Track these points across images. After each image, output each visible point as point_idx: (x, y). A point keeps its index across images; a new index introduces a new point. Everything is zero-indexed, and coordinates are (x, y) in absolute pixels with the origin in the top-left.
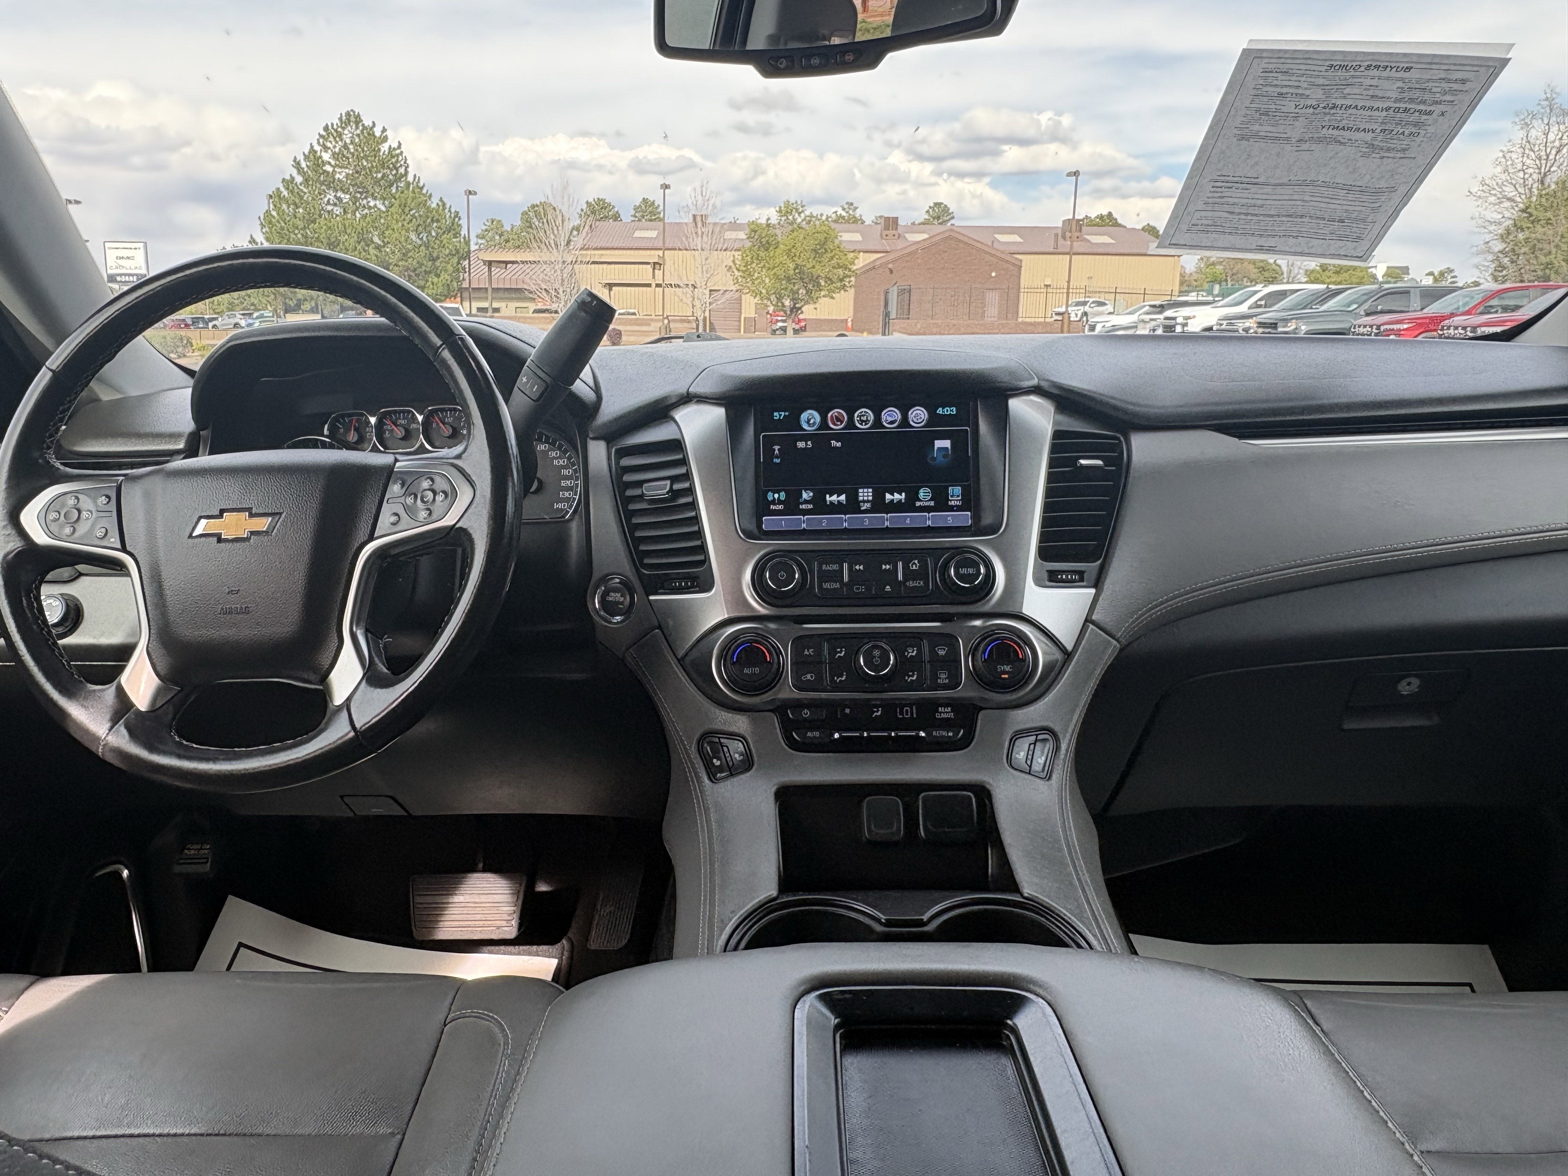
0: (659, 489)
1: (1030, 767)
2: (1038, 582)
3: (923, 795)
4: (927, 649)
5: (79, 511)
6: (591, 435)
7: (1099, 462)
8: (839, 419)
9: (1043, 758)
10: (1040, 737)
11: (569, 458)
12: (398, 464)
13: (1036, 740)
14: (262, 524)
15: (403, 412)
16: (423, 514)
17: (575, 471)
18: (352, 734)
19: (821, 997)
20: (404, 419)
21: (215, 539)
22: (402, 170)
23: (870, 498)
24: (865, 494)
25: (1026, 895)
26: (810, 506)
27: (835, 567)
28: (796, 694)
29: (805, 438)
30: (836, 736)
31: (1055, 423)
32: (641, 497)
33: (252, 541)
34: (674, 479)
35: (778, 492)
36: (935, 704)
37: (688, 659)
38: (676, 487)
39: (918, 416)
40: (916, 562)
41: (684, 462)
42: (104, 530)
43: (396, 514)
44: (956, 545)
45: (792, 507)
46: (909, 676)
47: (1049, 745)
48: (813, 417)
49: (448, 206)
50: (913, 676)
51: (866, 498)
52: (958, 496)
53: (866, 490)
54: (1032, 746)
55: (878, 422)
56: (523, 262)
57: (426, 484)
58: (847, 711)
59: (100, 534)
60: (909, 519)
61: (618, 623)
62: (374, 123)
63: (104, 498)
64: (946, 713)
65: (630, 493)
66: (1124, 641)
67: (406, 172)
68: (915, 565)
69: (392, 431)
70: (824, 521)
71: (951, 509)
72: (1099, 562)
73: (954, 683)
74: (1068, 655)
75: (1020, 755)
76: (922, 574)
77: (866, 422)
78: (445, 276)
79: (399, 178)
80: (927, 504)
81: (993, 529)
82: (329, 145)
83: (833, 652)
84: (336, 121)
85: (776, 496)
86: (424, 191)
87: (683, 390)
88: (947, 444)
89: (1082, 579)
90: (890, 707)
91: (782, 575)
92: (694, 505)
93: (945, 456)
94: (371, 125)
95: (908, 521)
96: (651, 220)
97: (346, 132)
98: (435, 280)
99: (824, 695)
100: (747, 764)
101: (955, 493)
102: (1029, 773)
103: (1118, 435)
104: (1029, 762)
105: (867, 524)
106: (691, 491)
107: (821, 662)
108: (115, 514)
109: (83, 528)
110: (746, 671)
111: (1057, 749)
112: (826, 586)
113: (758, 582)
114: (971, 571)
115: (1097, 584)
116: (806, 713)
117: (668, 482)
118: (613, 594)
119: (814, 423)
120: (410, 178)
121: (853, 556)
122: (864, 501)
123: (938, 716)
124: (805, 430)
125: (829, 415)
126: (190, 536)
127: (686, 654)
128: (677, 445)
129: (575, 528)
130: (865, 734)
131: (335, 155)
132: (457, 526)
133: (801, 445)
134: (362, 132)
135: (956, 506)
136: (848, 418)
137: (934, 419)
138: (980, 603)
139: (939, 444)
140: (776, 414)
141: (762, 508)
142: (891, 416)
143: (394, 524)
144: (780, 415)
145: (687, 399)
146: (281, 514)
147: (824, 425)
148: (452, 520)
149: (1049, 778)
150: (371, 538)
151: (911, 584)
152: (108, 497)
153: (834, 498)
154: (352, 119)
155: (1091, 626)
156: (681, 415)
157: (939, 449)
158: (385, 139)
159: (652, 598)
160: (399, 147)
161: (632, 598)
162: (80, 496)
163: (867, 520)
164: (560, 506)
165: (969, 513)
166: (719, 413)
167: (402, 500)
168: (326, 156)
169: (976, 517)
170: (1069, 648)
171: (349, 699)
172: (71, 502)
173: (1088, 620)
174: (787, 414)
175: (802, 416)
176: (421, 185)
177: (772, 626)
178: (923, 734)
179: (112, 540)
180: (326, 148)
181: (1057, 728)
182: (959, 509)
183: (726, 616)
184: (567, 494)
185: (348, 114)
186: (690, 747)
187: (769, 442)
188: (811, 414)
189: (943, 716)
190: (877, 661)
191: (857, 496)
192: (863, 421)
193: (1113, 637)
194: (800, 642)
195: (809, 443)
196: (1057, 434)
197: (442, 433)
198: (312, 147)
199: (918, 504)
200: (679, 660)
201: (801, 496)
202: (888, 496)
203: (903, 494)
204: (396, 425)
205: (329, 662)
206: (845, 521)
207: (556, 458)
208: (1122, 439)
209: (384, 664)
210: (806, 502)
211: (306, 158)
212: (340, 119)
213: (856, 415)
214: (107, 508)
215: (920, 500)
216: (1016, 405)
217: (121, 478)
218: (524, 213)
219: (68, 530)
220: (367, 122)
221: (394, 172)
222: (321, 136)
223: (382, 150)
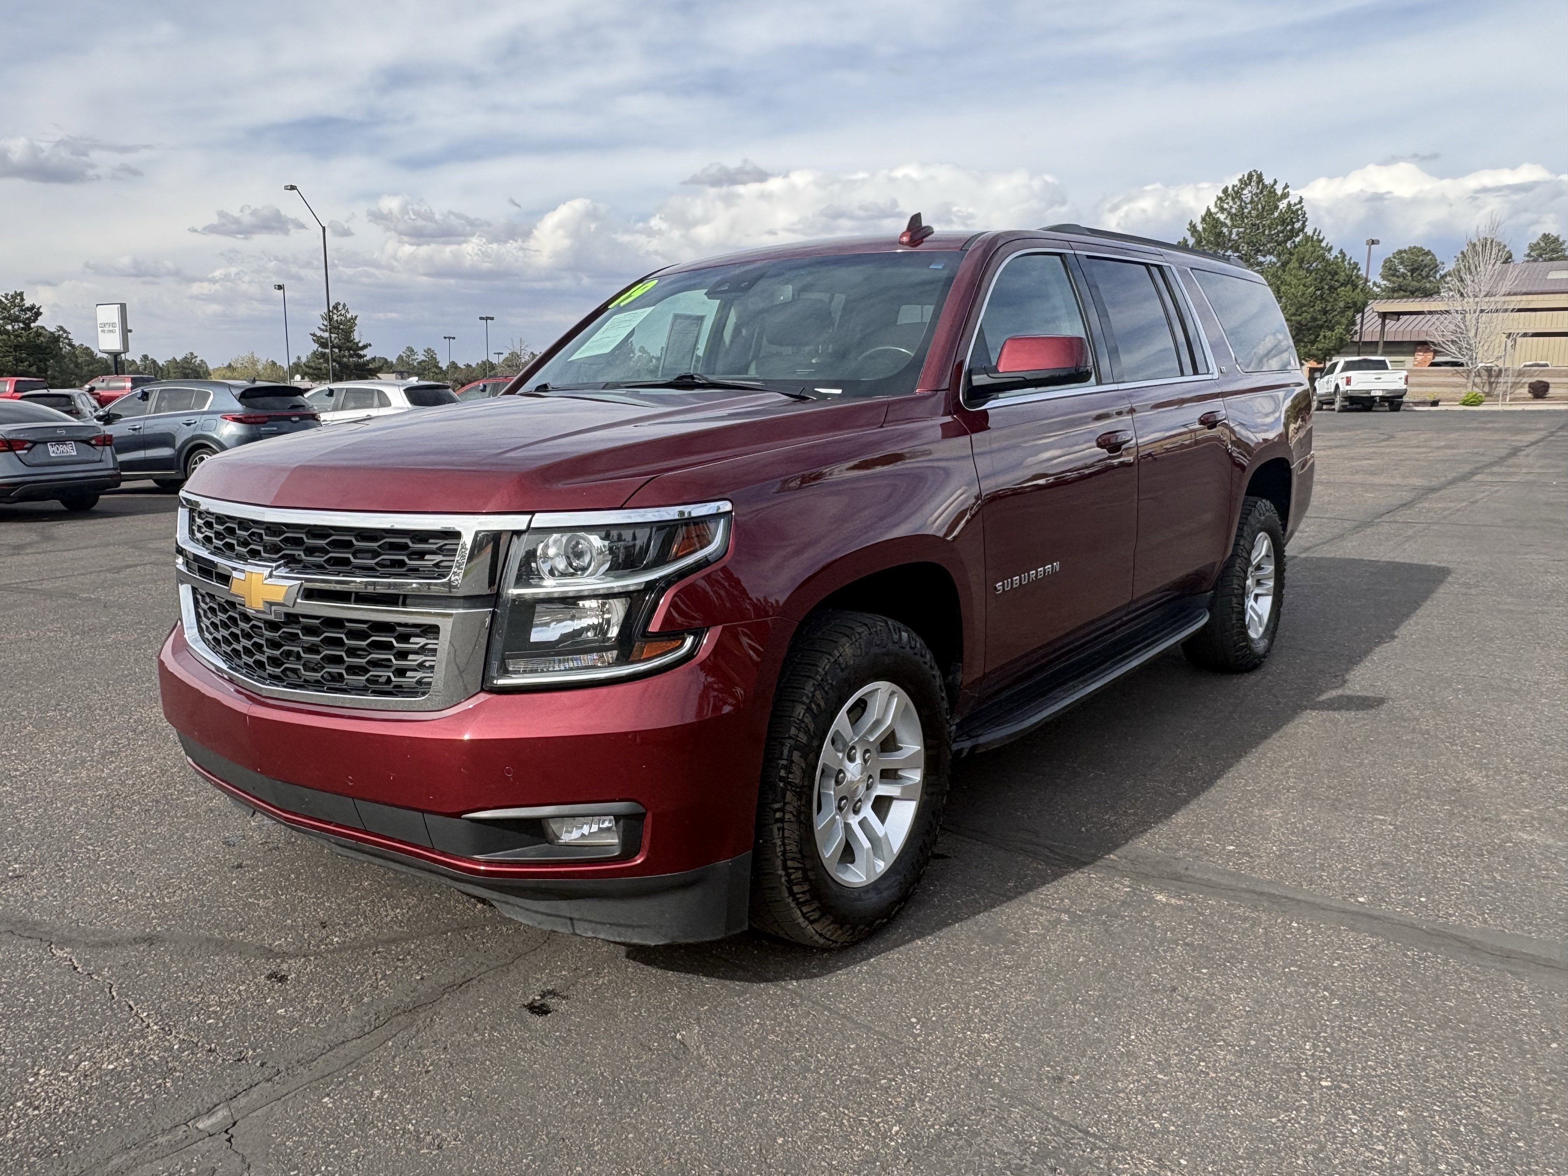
22: (1297, 225)
49: (1347, 258)
56: (1430, 313)
62: (1275, 182)
67: (1304, 225)
78: (1339, 330)
79: (1294, 233)
82: (1226, 206)
84: (1236, 182)
86: (1323, 244)
94: (1272, 182)
97: (1245, 192)
98: (1329, 334)
120: (1309, 231)
131: (1232, 217)
134: (1261, 192)
154: (1255, 178)
158: (1285, 196)
160: (1300, 202)
168: (1222, 217)
176: (1321, 237)
180: (1222, 209)
185: (1250, 176)
198: (1208, 210)
211: (1204, 220)
212: (1240, 180)
220: (1268, 181)
221: (1289, 228)
222: (1220, 199)
223: (1281, 207)
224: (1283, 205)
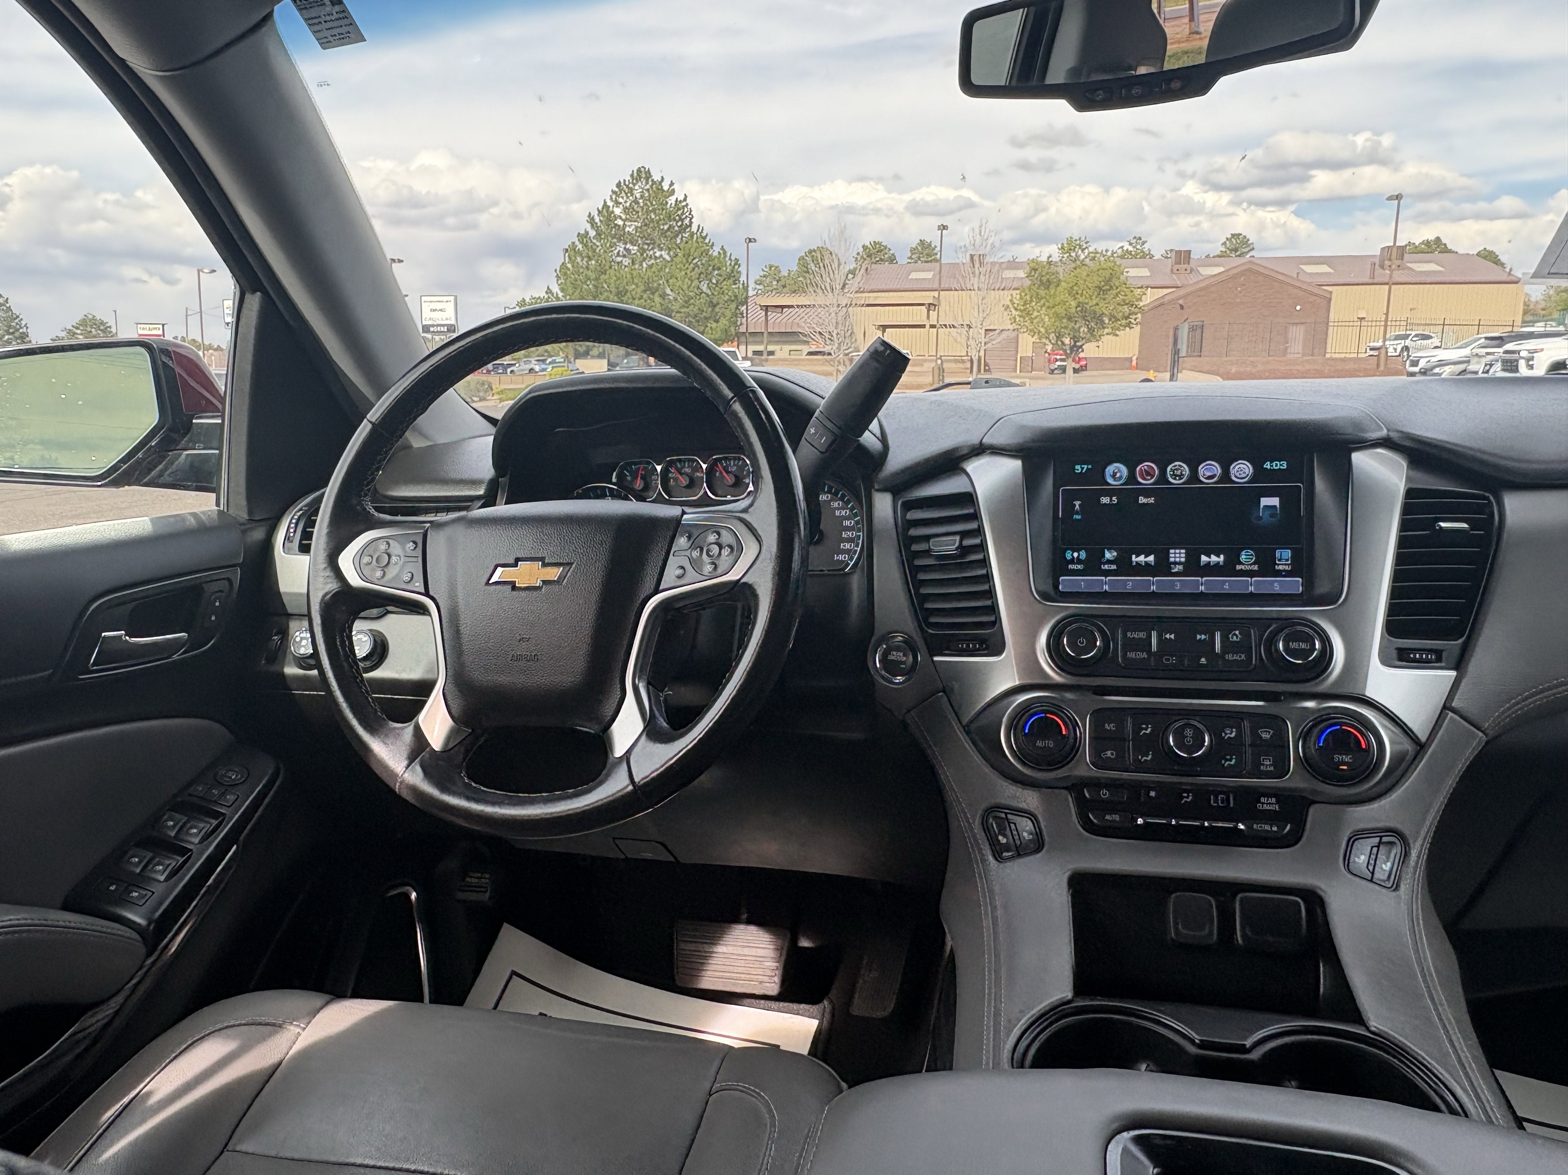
0: (948, 545)
1: (1373, 873)
2: (1386, 661)
3: (1240, 896)
4: (1248, 731)
5: (389, 556)
6: (876, 487)
7: (1465, 525)
8: (1149, 473)
9: (1389, 864)
10: (1385, 839)
11: (852, 509)
12: (685, 517)
13: (1380, 843)
14: (553, 573)
15: (690, 460)
16: (708, 568)
17: (857, 523)
18: (631, 788)
19: (1138, 1140)
20: (689, 467)
21: (510, 587)
22: (687, 221)
23: (1183, 560)
24: (1178, 555)
25: (1373, 1029)
26: (1114, 567)
27: (1142, 635)
28: (1095, 772)
29: (1110, 493)
30: (1140, 821)
31: (1409, 479)
32: (927, 553)
33: (543, 590)
34: (964, 534)
35: (1078, 551)
36: (1257, 794)
37: (973, 726)
38: (968, 542)
39: (1242, 470)
40: (1237, 632)
41: (976, 516)
42: (410, 575)
43: (682, 568)
44: (1284, 616)
45: (1093, 566)
46: (1227, 760)
47: (1396, 850)
48: (1119, 471)
49: (728, 255)
50: (1231, 760)
51: (1178, 560)
52: (1287, 560)
53: (1178, 551)
54: (1375, 849)
55: (1194, 477)
56: (798, 306)
57: (712, 538)
58: (1152, 794)
59: (407, 578)
60: (1226, 584)
61: (900, 683)
62: (663, 178)
63: (411, 543)
64: (1269, 804)
65: (915, 547)
66: (1491, 733)
67: (691, 223)
68: (1236, 636)
69: (676, 479)
70: (1130, 583)
71: (1279, 573)
72: (1460, 641)
73: (1281, 770)
74: (1421, 747)
75: (1361, 859)
76: (1244, 647)
77: (1181, 476)
78: (724, 322)
79: (683, 229)
80: (1248, 568)
81: (1330, 599)
82: (621, 200)
83: (1137, 729)
84: (628, 178)
85: (1075, 555)
86: (707, 241)
87: (975, 441)
88: (1275, 501)
89: (1439, 659)
90: (1203, 793)
91: (1082, 642)
92: (985, 562)
93: (1272, 516)
94: (660, 179)
95: (1226, 586)
96: (927, 262)
97: (637, 187)
98: (714, 325)
99: (1125, 775)
100: (1038, 845)
101: (1284, 557)
102: (1371, 881)
103: (1487, 494)
104: (1371, 868)
105: (1178, 588)
106: (982, 547)
107: (1124, 740)
108: (420, 559)
109: (392, 572)
110: (1039, 744)
111: (1406, 855)
112: (1131, 655)
113: (1054, 649)
114: (1303, 646)
115: (1459, 664)
116: (1105, 794)
117: (958, 538)
118: (895, 653)
119: (1120, 478)
120: (694, 228)
121: (1160, 623)
122: (1175, 563)
123: (1259, 806)
124: (1109, 484)
125: (1138, 469)
126: (487, 583)
127: (971, 721)
128: (968, 498)
129: (856, 583)
130: (1174, 822)
131: (625, 209)
132: (742, 581)
133: (1105, 500)
134: (651, 187)
135: (1284, 571)
136: (1160, 472)
137: (1260, 473)
138: (1313, 683)
139: (1265, 501)
140: (1078, 467)
141: (1059, 567)
142: (1209, 470)
143: (679, 577)
144: (1083, 469)
145: (979, 450)
146: (572, 564)
147: (1132, 479)
148: (738, 575)
149: (1397, 888)
150: (657, 591)
151: (1230, 657)
152: (415, 543)
153: (1142, 558)
154: (643, 175)
155: (1450, 714)
156: (972, 467)
157: (1265, 506)
158: (673, 192)
159: (936, 659)
160: (685, 200)
161: (915, 658)
162: (391, 541)
163: (1179, 584)
164: (841, 557)
165: (1300, 579)
166: (1015, 465)
167: (688, 553)
168: (618, 211)
169: (1309, 584)
170: (1423, 737)
171: (629, 752)
172: (383, 547)
173: (1446, 707)
174: (1090, 467)
175: (1107, 470)
176: (704, 234)
177: (1069, 696)
178: (1241, 826)
179: (417, 584)
180: (617, 203)
181: (1407, 832)
182: (1288, 574)
183: (1017, 683)
184: (848, 546)
185: (639, 170)
186: (974, 822)
187: (1070, 497)
188: (1118, 468)
189: (1266, 807)
190: (1189, 741)
191: (1168, 557)
192: (1176, 475)
193: (1479, 729)
194: (1100, 716)
195: (1114, 498)
196: (1410, 493)
197: (725, 481)
198: (605, 202)
199: (1239, 567)
200: (964, 728)
201: (1104, 556)
202: (1204, 558)
203: (1222, 556)
204: (681, 474)
205: (611, 713)
206: (1154, 584)
207: (838, 509)
208: (1491, 498)
209: (665, 721)
210: (1109, 562)
211: (600, 212)
212: (632, 176)
213: (1169, 469)
214: (414, 554)
215: (1241, 563)
216: (1359, 459)
217: (428, 525)
218: (801, 259)
219: (379, 574)
220: (656, 177)
221: (679, 224)
222: (614, 192)
223: (670, 203)
224: (672, 200)
